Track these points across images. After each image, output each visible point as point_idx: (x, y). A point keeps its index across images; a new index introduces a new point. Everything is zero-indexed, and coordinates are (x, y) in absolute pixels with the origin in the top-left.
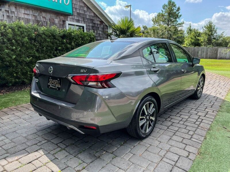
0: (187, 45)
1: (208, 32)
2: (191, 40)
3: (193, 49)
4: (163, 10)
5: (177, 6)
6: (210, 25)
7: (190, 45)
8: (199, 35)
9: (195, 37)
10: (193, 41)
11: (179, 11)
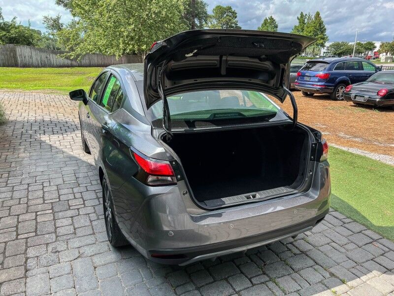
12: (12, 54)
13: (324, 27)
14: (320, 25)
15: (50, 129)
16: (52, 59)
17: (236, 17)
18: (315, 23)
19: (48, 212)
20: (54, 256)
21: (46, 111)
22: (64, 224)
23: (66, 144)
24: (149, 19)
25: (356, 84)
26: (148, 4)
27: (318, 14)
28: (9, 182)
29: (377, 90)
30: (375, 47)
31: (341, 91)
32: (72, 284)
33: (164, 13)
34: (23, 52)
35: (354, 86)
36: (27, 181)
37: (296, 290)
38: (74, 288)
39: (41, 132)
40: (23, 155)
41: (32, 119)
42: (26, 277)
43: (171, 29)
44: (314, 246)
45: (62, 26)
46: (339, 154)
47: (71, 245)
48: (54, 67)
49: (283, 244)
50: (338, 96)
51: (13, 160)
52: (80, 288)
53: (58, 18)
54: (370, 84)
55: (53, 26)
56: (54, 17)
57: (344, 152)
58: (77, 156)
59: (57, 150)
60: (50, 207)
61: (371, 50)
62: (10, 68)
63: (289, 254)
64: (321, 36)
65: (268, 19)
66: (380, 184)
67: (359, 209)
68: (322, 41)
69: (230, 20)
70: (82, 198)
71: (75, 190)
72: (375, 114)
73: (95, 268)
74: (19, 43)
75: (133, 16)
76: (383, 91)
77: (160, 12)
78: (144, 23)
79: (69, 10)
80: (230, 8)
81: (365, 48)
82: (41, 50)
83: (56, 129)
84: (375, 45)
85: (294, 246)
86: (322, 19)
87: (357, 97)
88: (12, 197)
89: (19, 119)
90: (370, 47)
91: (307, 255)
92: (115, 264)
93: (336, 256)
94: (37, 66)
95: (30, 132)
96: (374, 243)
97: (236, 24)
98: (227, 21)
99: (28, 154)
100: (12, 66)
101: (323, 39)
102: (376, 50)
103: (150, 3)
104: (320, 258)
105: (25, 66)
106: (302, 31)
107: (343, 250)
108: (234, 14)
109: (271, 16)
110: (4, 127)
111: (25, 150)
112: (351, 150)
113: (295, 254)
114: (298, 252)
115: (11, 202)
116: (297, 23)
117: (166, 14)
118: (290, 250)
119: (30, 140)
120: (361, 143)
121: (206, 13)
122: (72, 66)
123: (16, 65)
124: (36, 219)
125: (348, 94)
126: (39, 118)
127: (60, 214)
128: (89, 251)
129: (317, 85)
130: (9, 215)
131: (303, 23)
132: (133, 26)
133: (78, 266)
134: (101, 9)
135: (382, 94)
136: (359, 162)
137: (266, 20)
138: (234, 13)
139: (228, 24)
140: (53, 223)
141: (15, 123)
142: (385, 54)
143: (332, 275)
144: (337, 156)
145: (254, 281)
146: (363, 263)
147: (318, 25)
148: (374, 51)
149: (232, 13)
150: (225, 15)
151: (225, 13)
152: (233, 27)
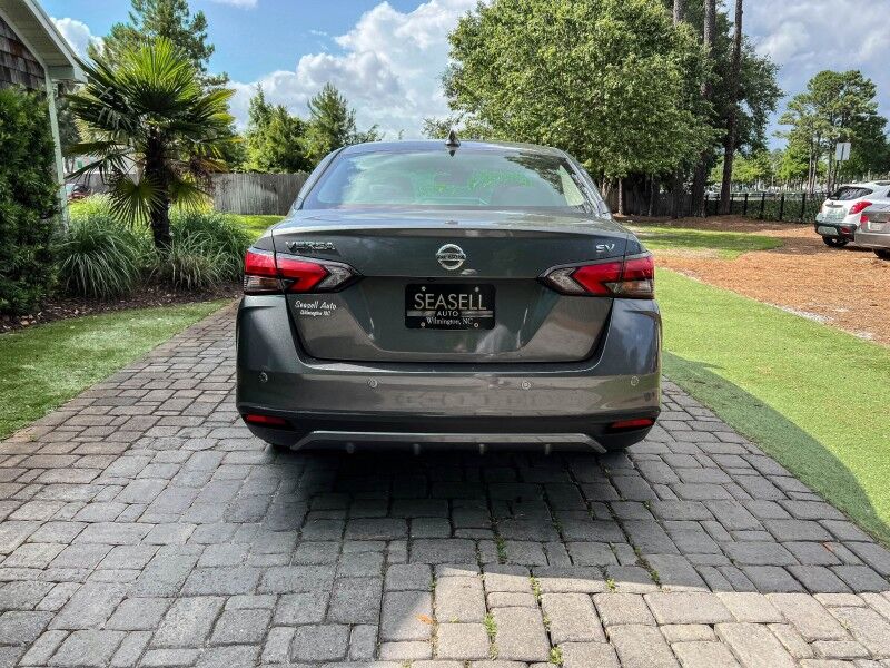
0: (260, 163)
1: (326, 121)
2: (273, 149)
3: (288, 181)
4: (135, 14)
5: (194, 12)
6: (329, 97)
7: (272, 166)
8: (299, 129)
9: (287, 136)
10: (281, 150)
11: (206, 31)
17: (872, 96)
37: (531, 563)
38: (171, 480)
42: (120, 456)
44: (657, 517)
49: (585, 498)
69: (854, 103)
73: (221, 465)
80: (857, 75)
91: (621, 525)
97: (872, 113)
98: (846, 108)
104: (647, 535)
107: (725, 538)
108: (868, 90)
113: (595, 519)
114: (607, 517)
118: (591, 511)
124: (197, 398)
139: (848, 114)
140: (215, 406)
143: (643, 563)
149: (861, 85)
150: (842, 93)
151: (842, 88)
152: (862, 119)
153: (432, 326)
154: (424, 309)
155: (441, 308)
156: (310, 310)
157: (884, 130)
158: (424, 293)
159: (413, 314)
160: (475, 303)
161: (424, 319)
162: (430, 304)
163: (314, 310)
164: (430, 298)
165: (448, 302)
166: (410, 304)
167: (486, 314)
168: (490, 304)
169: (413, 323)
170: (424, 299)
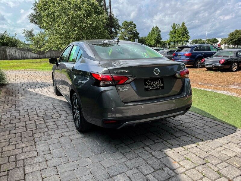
12: (4, 52)
13: (187, 31)
14: (185, 30)
15: (34, 86)
16: (28, 55)
17: (136, 27)
18: (182, 29)
19: (41, 120)
20: (49, 137)
21: (29, 78)
22: (51, 124)
23: (44, 92)
24: (86, 28)
25: (207, 58)
26: (85, 19)
27: (183, 24)
28: (16, 109)
29: (219, 60)
30: (218, 41)
31: (199, 63)
32: (60, 146)
33: (95, 24)
34: (10, 51)
35: (206, 59)
36: (27, 108)
37: (178, 144)
38: (62, 148)
39: (29, 88)
40: (21, 98)
41: (22, 82)
42: (36, 145)
43: (99, 33)
44: (186, 128)
45: (34, 35)
46: (198, 91)
47: (56, 132)
48: (29, 59)
49: (170, 127)
50: (198, 66)
51: (16, 100)
52: (65, 148)
53: (32, 31)
54: (215, 57)
55: (29, 35)
56: (30, 30)
57: (202, 90)
58: (52, 97)
59: (40, 95)
60: (42, 118)
61: (216, 43)
62: (3, 61)
63: (173, 131)
64: (186, 36)
65: (154, 27)
66: (221, 102)
67: (210, 113)
68: (187, 39)
69: (132, 29)
70: (59, 114)
71: (54, 111)
72: (219, 73)
73: (71, 140)
74: (8, 46)
75: (77, 26)
76: (223, 61)
77: (92, 24)
78: (83, 30)
79: (38, 26)
80: (132, 22)
81: (212, 42)
82: (21, 49)
83: (37, 86)
84: (218, 40)
85: (175, 128)
86: (186, 27)
87: (208, 65)
88: (19, 115)
89: (15, 82)
90: (215, 41)
91: (183, 131)
92: (82, 138)
93: (198, 131)
94: (19, 59)
95: (23, 88)
96: (219, 126)
97: (136, 31)
98: (131, 30)
99: (24, 97)
100: (4, 60)
101: (187, 37)
102: (219, 43)
103: (86, 19)
104: (189, 132)
105: (11, 59)
106: (175, 34)
107: (202, 129)
109: (157, 26)
110: (7, 86)
111: (22, 95)
112: (206, 89)
113: (176, 131)
114: (178, 130)
115: (20, 117)
116: (172, 29)
117: (96, 25)
118: (174, 129)
119: (23, 91)
120: (211, 86)
121: (118, 25)
122: (40, 58)
123: (6, 59)
124: (35, 123)
125: (203, 64)
126: (26, 82)
127: (48, 120)
128: (66, 134)
129: (185, 60)
130: (20, 122)
131: (175, 29)
132: (77, 32)
133: (62, 140)
134: (58, 23)
135: (222, 62)
136: (210, 94)
137: (153, 28)
138: (134, 25)
139: (131, 32)
140: (45, 124)
141: (13, 84)
142: (224, 45)
143: (196, 138)
144: (198, 92)
145: (156, 141)
146: (213, 133)
147: (184, 30)
148: (218, 43)
149: (133, 25)
150: (129, 27)
151: (129, 25)
152: (134, 33)
153: (151, 90)
154: (149, 86)
155: (152, 85)
156: (122, 89)
157: (139, 35)
158: (148, 81)
159: (147, 87)
160: (160, 83)
161: (149, 88)
162: (150, 84)
163: (124, 89)
164: (150, 82)
165: (154, 83)
166: (146, 85)
167: (162, 85)
168: (162, 83)
169: (147, 89)
170: (148, 83)
